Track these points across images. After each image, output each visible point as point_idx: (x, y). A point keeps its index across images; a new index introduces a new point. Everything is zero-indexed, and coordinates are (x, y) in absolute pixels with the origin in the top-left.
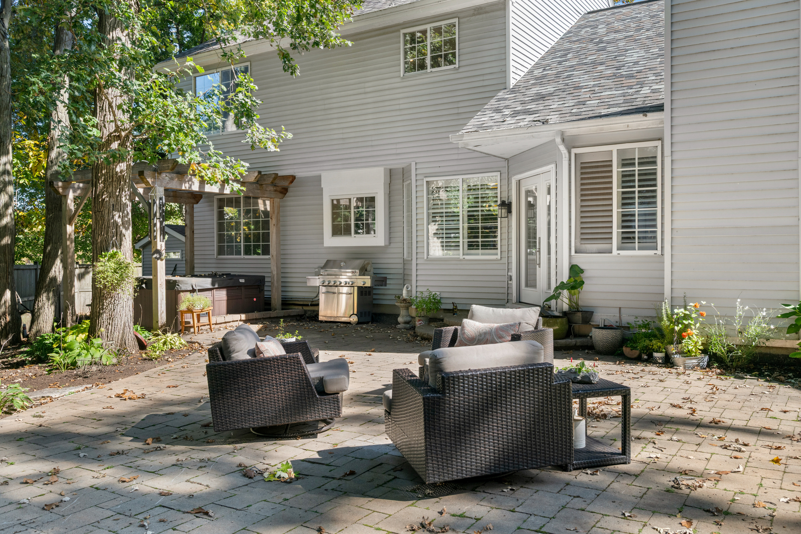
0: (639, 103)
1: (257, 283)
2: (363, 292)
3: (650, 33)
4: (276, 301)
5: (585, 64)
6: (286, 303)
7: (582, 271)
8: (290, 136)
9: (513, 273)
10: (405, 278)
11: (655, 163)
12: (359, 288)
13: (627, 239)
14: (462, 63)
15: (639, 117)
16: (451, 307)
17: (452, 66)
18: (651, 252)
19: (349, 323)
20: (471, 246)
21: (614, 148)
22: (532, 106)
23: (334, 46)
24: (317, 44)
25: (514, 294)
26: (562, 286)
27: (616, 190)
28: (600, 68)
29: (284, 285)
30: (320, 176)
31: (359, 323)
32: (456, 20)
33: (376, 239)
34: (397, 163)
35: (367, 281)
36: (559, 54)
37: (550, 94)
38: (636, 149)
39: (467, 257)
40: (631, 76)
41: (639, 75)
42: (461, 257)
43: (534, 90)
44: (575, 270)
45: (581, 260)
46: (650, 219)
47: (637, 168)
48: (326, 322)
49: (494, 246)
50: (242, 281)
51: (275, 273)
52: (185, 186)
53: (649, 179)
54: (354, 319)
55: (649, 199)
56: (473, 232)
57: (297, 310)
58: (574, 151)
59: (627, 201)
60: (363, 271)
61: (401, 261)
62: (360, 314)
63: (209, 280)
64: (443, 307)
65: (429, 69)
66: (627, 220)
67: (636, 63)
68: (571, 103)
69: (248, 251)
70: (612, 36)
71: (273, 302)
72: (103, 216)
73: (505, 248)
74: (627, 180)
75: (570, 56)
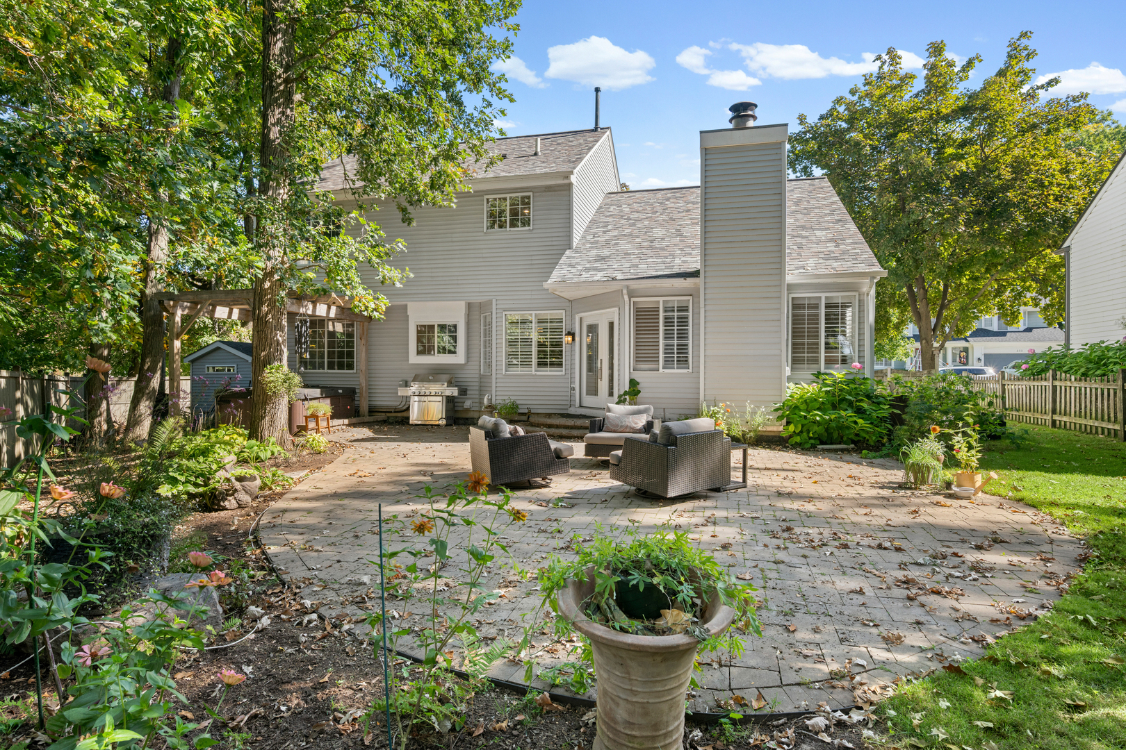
0: (676, 270)
1: (351, 393)
2: (450, 400)
3: (663, 216)
4: (364, 408)
5: (625, 235)
6: (372, 411)
7: (638, 383)
8: (412, 275)
9: (577, 386)
10: (482, 389)
11: (687, 310)
12: (447, 397)
13: (668, 362)
14: (535, 227)
15: (682, 280)
16: (526, 411)
17: (527, 228)
18: (686, 371)
19: (438, 425)
20: (540, 365)
21: (661, 299)
22: (597, 265)
23: (440, 206)
24: (420, 201)
25: (578, 401)
26: (626, 393)
27: (661, 328)
28: (638, 240)
29: (370, 395)
30: (406, 306)
31: (446, 425)
32: (531, 194)
33: (459, 358)
34: (476, 299)
35: (454, 392)
36: (601, 225)
37: (608, 257)
38: (675, 301)
39: (538, 373)
40: (663, 249)
41: (669, 249)
42: (534, 373)
43: (594, 252)
44: (633, 383)
45: (638, 376)
46: (683, 348)
47: (676, 314)
48: (416, 425)
49: (560, 365)
50: (340, 391)
51: (364, 385)
52: (302, 310)
53: (683, 321)
54: (443, 422)
55: (683, 335)
56: (542, 354)
57: (382, 417)
58: (633, 299)
59: (668, 336)
60: (450, 384)
61: (478, 376)
62: (447, 418)
63: (318, 391)
64: (520, 411)
65: (508, 229)
66: (668, 348)
67: (663, 239)
68: (627, 265)
69: (331, 366)
70: (636, 215)
71: (361, 409)
72: (266, 335)
73: (569, 367)
74: (668, 321)
75: (610, 227)
